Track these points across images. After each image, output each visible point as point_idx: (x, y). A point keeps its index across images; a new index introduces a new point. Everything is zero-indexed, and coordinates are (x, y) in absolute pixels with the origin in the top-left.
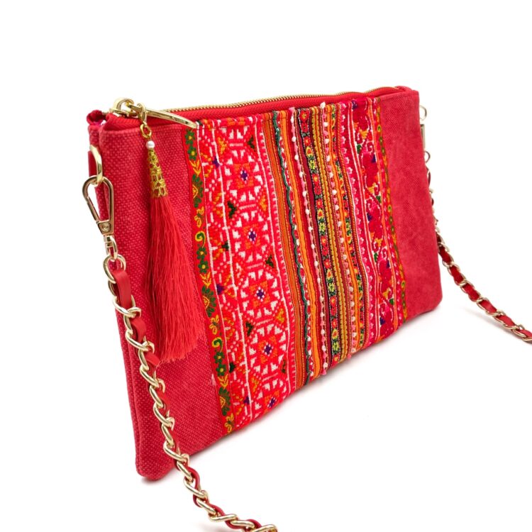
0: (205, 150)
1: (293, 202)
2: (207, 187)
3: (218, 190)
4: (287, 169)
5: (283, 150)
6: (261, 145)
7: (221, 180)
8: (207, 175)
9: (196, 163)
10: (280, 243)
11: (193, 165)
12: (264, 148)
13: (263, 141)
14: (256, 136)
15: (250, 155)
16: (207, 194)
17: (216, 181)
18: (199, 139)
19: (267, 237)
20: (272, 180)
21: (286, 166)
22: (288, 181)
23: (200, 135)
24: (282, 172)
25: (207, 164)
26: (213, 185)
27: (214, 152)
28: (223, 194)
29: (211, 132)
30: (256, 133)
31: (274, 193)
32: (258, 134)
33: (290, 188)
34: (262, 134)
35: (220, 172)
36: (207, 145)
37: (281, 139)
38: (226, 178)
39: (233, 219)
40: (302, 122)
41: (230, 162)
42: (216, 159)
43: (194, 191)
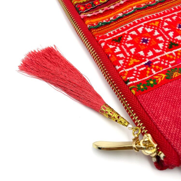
0: (144, 73)
1: (142, 5)
2: (168, 66)
3: (165, 58)
4: (122, 13)
5: (111, 18)
6: (115, 34)
7: (158, 57)
8: (161, 68)
9: (157, 78)
10: (173, 9)
11: (160, 81)
12: (116, 31)
13: (112, 33)
14: (111, 38)
15: (126, 40)
16: (172, 65)
17: (161, 61)
18: (138, 80)
19: (174, 18)
20: (136, 21)
21: (121, 14)
22: (130, 10)
23: (135, 79)
24: (127, 16)
25: (152, 70)
26: (165, 62)
27: (142, 66)
28: (166, 54)
29: (128, 72)
30: (109, 39)
31: (144, 18)
32: (109, 37)
33: (134, 7)
34: (108, 35)
35: (153, 59)
36: (139, 73)
37: (104, 21)
38: (155, 54)
39: (178, 43)
40: (86, 9)
41: (142, 53)
42: (146, 64)
43: (177, 75)
